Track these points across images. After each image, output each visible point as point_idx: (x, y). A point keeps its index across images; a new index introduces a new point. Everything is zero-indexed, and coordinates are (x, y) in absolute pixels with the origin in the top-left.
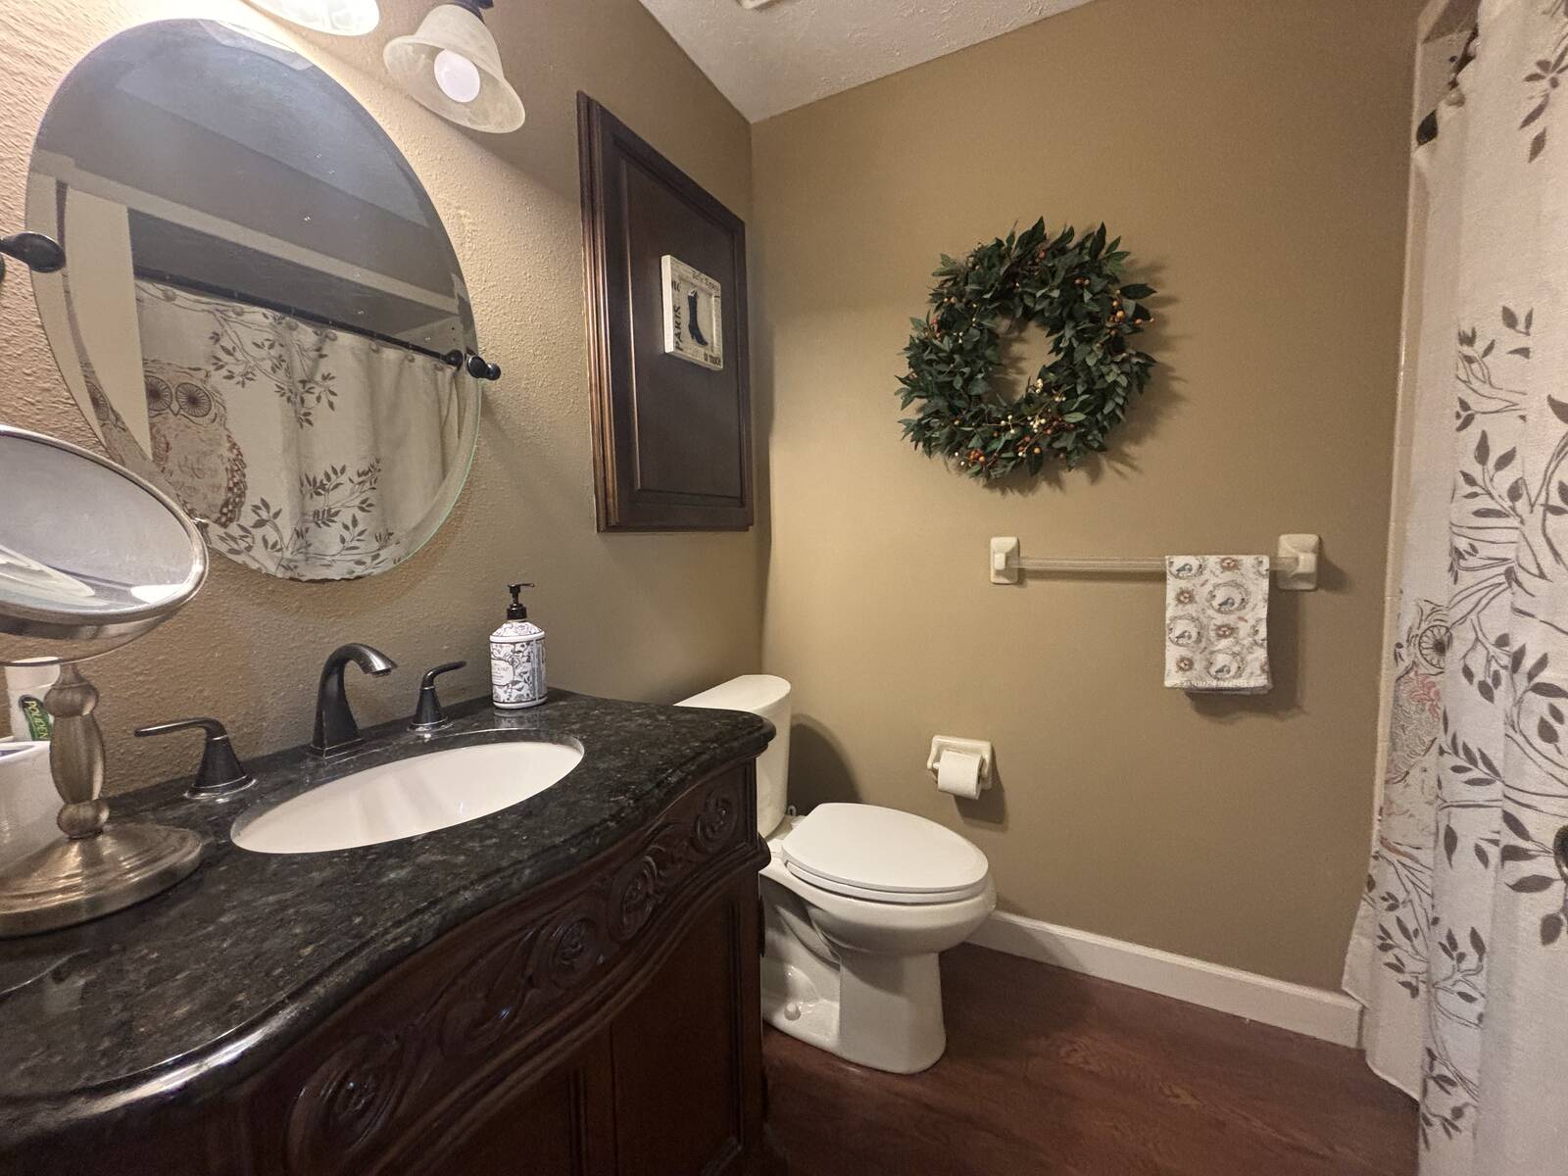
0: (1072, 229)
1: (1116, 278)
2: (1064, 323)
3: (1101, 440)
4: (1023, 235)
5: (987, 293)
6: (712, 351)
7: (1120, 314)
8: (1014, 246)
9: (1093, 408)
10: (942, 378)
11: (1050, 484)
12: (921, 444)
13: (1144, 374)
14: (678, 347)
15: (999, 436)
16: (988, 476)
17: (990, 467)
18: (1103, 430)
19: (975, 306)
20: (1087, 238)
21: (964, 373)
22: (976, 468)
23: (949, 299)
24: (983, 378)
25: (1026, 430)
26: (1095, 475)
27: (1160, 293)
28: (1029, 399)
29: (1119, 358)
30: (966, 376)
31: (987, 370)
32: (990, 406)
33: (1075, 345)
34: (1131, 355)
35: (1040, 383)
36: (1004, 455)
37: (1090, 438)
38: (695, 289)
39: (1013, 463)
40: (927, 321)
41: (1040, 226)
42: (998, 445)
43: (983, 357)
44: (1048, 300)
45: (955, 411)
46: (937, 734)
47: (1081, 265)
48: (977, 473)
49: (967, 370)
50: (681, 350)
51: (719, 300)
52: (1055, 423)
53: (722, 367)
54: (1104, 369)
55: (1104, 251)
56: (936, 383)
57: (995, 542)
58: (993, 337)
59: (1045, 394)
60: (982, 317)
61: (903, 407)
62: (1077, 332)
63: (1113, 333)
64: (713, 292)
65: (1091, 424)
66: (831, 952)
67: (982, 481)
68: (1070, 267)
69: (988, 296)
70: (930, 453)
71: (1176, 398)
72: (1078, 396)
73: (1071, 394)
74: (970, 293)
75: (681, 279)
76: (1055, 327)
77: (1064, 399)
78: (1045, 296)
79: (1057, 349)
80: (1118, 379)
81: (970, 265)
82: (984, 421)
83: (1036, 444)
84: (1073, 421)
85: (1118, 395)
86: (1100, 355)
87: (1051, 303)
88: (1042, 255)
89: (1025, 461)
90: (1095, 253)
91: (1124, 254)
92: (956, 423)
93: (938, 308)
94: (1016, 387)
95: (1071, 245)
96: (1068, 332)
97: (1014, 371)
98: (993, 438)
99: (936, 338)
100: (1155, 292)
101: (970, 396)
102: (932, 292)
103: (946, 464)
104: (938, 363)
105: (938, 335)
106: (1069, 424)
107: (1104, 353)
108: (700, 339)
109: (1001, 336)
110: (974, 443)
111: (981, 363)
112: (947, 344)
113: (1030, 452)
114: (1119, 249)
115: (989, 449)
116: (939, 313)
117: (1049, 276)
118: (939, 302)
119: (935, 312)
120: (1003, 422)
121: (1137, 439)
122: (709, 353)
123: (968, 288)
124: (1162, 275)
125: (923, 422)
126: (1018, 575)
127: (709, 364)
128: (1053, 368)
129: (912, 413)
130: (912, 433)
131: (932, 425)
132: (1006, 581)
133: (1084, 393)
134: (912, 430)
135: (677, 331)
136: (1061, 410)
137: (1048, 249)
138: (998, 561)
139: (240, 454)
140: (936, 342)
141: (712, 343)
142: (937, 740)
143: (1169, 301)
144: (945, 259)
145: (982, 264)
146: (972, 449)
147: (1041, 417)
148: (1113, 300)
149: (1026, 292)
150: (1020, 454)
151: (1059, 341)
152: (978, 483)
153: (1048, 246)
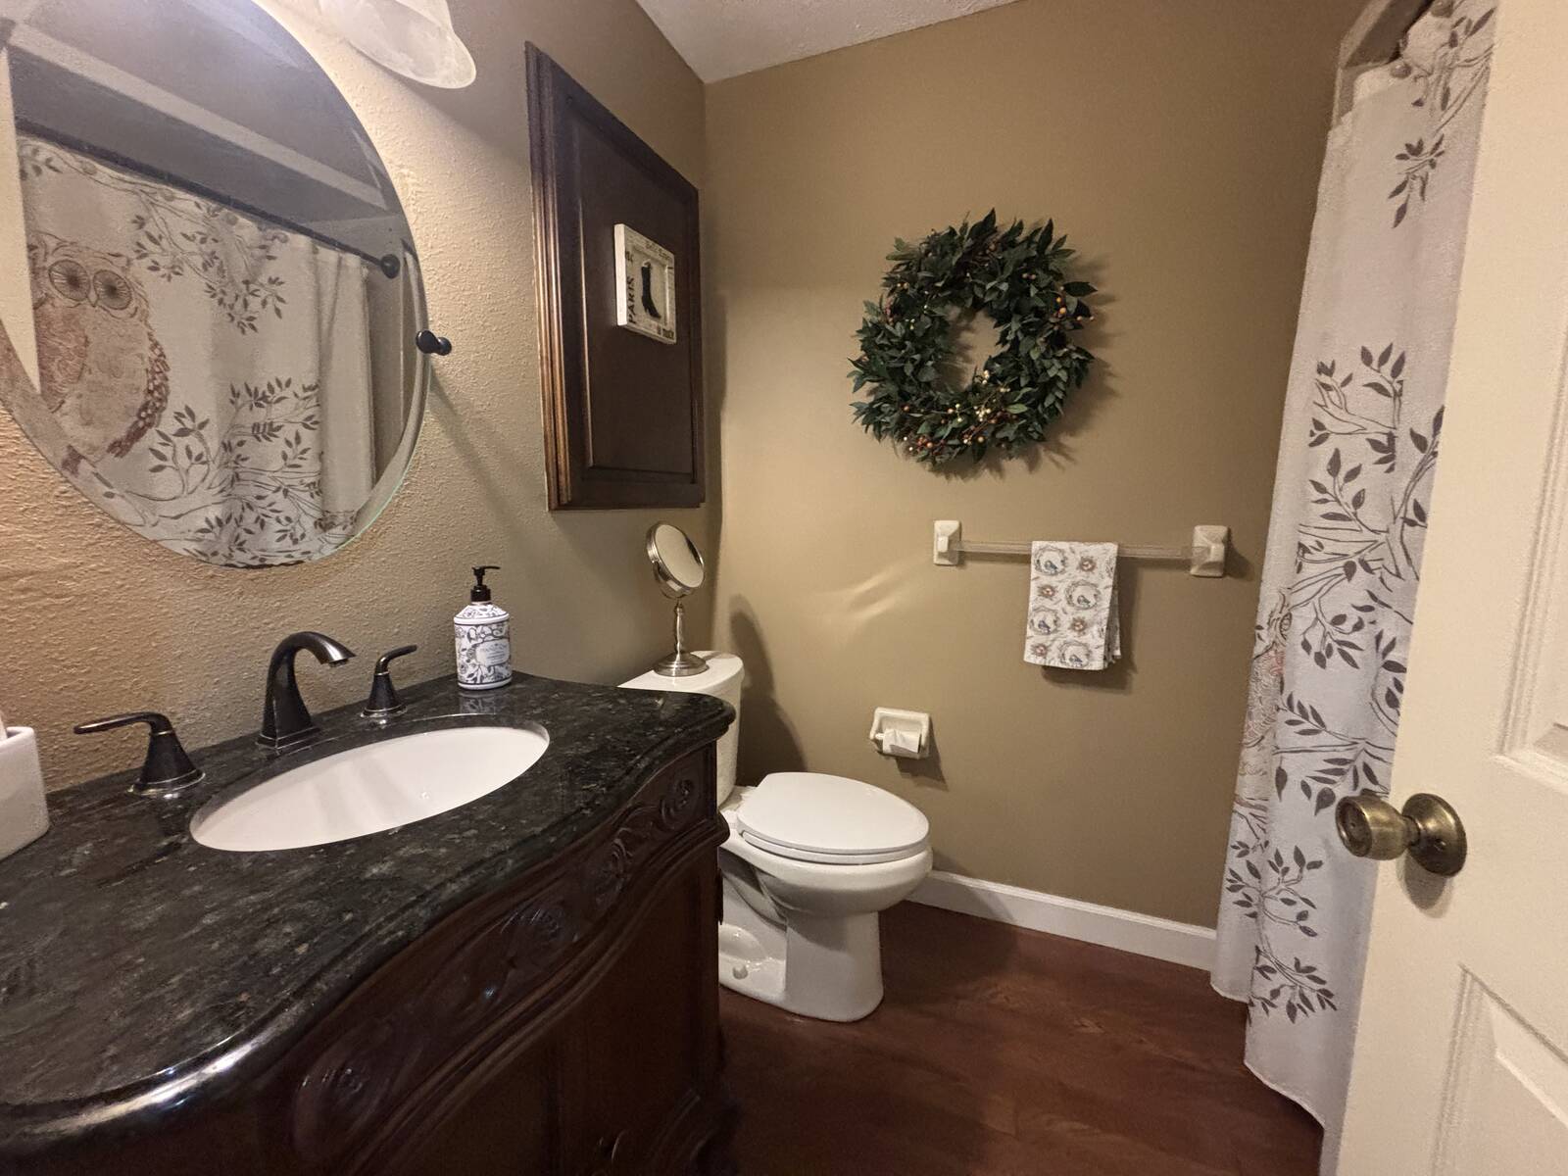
0: (1021, 223)
1: (1061, 274)
2: (1011, 316)
3: (1040, 431)
4: (975, 225)
5: (939, 281)
6: (666, 324)
7: (1063, 310)
8: (966, 236)
9: (1034, 401)
10: (893, 364)
11: (991, 471)
12: (871, 427)
13: (1083, 370)
14: (631, 321)
15: (946, 423)
16: (934, 463)
17: (937, 454)
18: (1043, 422)
19: (926, 292)
20: (1036, 232)
21: (915, 360)
22: (924, 453)
23: (902, 283)
24: (933, 365)
25: (971, 418)
26: (1033, 464)
27: (1101, 291)
28: (975, 388)
29: (1060, 353)
30: (916, 363)
31: (936, 357)
32: (939, 393)
33: (1020, 338)
34: (1071, 351)
35: (986, 375)
36: (950, 442)
37: (1030, 429)
38: (649, 260)
39: (958, 449)
40: (881, 305)
41: (991, 217)
42: (945, 432)
43: (933, 344)
44: (997, 293)
45: (904, 397)
46: (881, 706)
47: (1028, 260)
48: (924, 459)
49: (917, 357)
50: (635, 323)
51: (673, 271)
52: (999, 414)
53: (675, 341)
54: (1047, 363)
55: (1051, 247)
56: (888, 368)
57: (939, 525)
58: (942, 326)
59: (991, 385)
60: (933, 304)
61: (856, 389)
62: (1023, 325)
63: (1056, 328)
64: (667, 262)
65: (1033, 415)
66: (778, 914)
67: (928, 465)
68: (1018, 261)
69: (939, 285)
70: (879, 437)
71: (1112, 393)
72: (1022, 388)
73: (1015, 386)
74: (922, 280)
75: (634, 248)
76: (1002, 318)
77: (1009, 390)
78: (994, 289)
79: (1003, 341)
80: (1059, 374)
81: (923, 251)
82: (933, 408)
83: (980, 433)
84: (1016, 412)
85: (1058, 389)
86: (1043, 349)
87: (999, 296)
88: (992, 247)
89: (969, 449)
90: (1041, 249)
91: (1069, 252)
92: (906, 408)
93: (892, 292)
94: (962, 375)
95: (1020, 239)
96: (1015, 326)
97: (961, 359)
98: (940, 424)
99: (888, 323)
100: (1095, 290)
101: (920, 383)
102: (886, 276)
103: (894, 447)
104: (890, 348)
105: (891, 320)
106: (1012, 415)
107: (1047, 347)
108: (653, 312)
109: (950, 324)
110: (923, 429)
111: (931, 351)
112: (899, 330)
113: (974, 440)
114: (1065, 246)
115: (937, 436)
116: (892, 298)
117: (999, 269)
118: (892, 287)
119: (889, 295)
120: (951, 411)
121: (1073, 431)
122: (662, 326)
123: (922, 274)
124: (1103, 274)
125: (875, 406)
126: (959, 556)
127: (661, 337)
128: (999, 359)
129: (864, 397)
130: (863, 416)
131: (882, 410)
132: (947, 562)
133: (1026, 386)
134: (864, 413)
135: (631, 303)
136: (1006, 401)
137: (998, 242)
138: (942, 545)
139: (162, 355)
140: (888, 327)
141: (665, 317)
142: (880, 712)
143: (1109, 299)
144: (899, 243)
145: (935, 251)
146: (920, 435)
147: (986, 407)
148: (1057, 296)
149: (976, 283)
150: (965, 441)
151: (1004, 334)
152: (925, 467)
153: (998, 237)
